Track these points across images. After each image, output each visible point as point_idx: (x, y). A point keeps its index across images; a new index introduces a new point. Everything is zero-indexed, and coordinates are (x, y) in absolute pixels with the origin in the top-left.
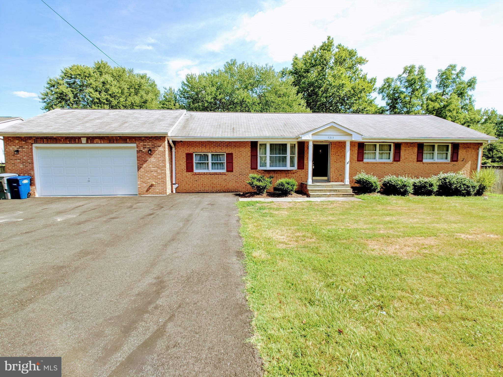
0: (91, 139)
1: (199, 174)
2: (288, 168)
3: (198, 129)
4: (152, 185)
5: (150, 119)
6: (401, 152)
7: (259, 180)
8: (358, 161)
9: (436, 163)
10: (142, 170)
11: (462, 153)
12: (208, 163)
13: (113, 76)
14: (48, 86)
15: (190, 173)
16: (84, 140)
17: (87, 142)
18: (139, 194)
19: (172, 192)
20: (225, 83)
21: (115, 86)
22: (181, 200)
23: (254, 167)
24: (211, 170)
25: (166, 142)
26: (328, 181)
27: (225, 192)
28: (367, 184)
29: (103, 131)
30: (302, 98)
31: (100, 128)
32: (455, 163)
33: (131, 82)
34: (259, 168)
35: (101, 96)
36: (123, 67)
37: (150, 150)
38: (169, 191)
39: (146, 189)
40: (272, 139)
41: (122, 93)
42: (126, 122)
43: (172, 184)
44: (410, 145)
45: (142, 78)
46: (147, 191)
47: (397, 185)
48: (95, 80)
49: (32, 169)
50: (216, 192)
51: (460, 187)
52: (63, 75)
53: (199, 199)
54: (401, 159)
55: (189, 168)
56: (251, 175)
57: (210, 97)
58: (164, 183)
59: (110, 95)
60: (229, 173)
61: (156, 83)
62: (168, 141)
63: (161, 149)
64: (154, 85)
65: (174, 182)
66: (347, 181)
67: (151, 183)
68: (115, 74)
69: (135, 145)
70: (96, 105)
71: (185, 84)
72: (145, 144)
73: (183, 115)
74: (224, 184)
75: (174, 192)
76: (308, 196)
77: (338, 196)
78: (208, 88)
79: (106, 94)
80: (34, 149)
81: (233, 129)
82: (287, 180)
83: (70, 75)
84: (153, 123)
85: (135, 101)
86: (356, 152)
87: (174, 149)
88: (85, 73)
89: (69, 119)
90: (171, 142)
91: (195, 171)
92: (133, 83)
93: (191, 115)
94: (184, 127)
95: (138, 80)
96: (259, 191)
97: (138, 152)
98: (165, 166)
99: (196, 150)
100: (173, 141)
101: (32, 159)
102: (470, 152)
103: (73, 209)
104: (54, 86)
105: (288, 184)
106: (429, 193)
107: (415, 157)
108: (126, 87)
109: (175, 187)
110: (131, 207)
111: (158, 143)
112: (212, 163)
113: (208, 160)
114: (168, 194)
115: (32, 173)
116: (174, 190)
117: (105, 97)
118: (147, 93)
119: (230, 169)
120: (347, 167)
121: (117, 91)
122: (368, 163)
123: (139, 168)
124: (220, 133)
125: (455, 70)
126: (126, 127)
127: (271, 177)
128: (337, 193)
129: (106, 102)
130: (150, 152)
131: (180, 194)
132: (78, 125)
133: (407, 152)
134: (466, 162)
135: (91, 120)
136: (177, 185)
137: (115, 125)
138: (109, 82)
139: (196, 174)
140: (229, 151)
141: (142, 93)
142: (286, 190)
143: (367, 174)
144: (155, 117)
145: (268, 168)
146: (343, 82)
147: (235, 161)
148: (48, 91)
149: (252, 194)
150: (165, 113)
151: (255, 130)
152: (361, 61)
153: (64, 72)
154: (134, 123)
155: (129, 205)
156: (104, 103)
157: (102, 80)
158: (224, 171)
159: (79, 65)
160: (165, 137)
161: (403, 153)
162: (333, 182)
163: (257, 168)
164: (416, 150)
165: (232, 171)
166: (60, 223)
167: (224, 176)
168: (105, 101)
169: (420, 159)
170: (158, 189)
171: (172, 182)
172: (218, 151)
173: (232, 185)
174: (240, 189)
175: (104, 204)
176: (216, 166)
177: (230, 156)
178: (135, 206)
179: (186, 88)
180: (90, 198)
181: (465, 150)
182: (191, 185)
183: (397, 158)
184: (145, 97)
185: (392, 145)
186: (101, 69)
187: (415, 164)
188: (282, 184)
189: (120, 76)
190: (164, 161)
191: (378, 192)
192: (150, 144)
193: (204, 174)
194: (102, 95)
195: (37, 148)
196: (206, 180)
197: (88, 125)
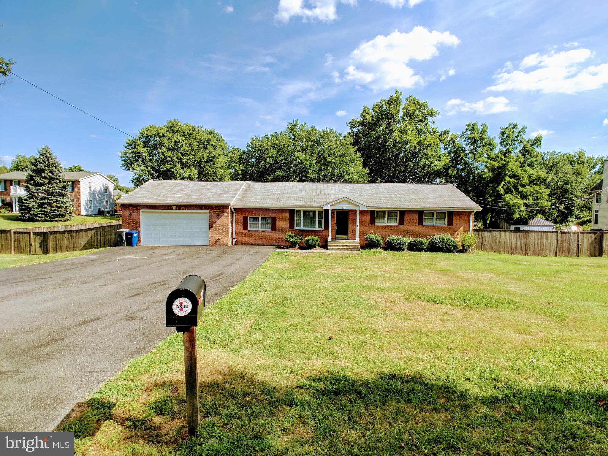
0: (179, 207)
1: (252, 231)
2: (317, 228)
3: (253, 199)
4: (219, 239)
5: (219, 191)
6: (405, 218)
7: (292, 237)
8: (370, 224)
9: (435, 227)
10: (212, 228)
11: (456, 219)
12: (258, 224)
13: (184, 135)
14: (126, 145)
15: (245, 231)
16: (174, 208)
17: (176, 209)
18: (210, 245)
19: (232, 244)
20: (285, 146)
21: (186, 144)
22: (238, 250)
23: (292, 226)
24: (260, 229)
25: (229, 209)
26: (348, 239)
27: (270, 245)
28: (372, 242)
29: (187, 201)
30: (360, 158)
31: (185, 199)
32: (450, 226)
33: (200, 139)
34: (296, 228)
35: (173, 154)
36: (194, 126)
37: (218, 215)
38: (230, 244)
39: (214, 242)
40: (304, 207)
41: (192, 150)
42: (202, 194)
43: (232, 238)
44: (412, 212)
45: (210, 133)
46: (215, 244)
47: (393, 243)
48: (168, 139)
49: (139, 226)
50: (264, 245)
51: (442, 246)
52: (140, 136)
53: (250, 249)
54: (405, 223)
55: (245, 227)
56: (288, 233)
57: (271, 160)
58: (227, 237)
59: (181, 153)
60: (274, 232)
61: (223, 138)
62: (231, 209)
63: (225, 214)
64: (221, 140)
65: (234, 237)
66: (357, 239)
67: (218, 238)
68: (186, 133)
69: (208, 211)
70: (169, 163)
71: (249, 146)
72: (215, 210)
73: (244, 185)
74: (269, 239)
75: (234, 244)
76: (327, 249)
77: (348, 249)
78: (269, 151)
79: (177, 152)
80: (141, 213)
81: (278, 199)
82: (313, 237)
83: (146, 136)
84: (221, 194)
85: (203, 158)
86: (369, 217)
87: (234, 214)
88: (159, 133)
89: (162, 190)
90: (232, 209)
91: (249, 229)
92: (202, 139)
93: (249, 186)
94: (243, 197)
95: (206, 136)
96: (293, 245)
97: (210, 216)
98: (228, 226)
99: (250, 214)
100: (234, 209)
101: (139, 219)
102: (463, 218)
103: (170, 253)
104: (131, 145)
105: (313, 240)
106: (420, 250)
107: (416, 221)
108: (195, 145)
109: (234, 240)
110: (206, 253)
111: (225, 210)
112: (262, 224)
113: (258, 221)
114: (229, 245)
115: (139, 229)
116: (234, 243)
117: (176, 156)
118: (215, 149)
119: (274, 228)
120: (358, 228)
121: (188, 149)
122: (378, 226)
123: (210, 227)
124: (268, 202)
125: (517, 128)
126: (202, 198)
127: (302, 235)
128: (348, 248)
129: (178, 160)
130: (218, 216)
131: (238, 246)
132: (169, 196)
133: (410, 217)
134: (460, 226)
135: (178, 191)
136: (236, 239)
137: (194, 196)
138: (181, 141)
139: (249, 232)
140: (274, 215)
141: (210, 148)
142: (310, 245)
143: (375, 234)
144: (222, 189)
145: (302, 228)
146: (408, 138)
147: (278, 222)
148: (127, 150)
149: (287, 247)
150: (229, 185)
151: (293, 200)
152: (433, 114)
153: (141, 132)
154: (207, 194)
155: (204, 251)
156: (176, 161)
157: (174, 139)
158: (270, 230)
159: (154, 125)
160: (228, 206)
161: (406, 219)
162: (351, 239)
163: (294, 228)
164: (417, 216)
165: (276, 230)
166: (168, 260)
167: (270, 233)
168: (176, 159)
169: (421, 223)
170: (222, 242)
171: (232, 237)
172: (266, 215)
173: (275, 240)
174: (281, 243)
175: (188, 251)
176: (265, 226)
177: (274, 220)
178: (208, 252)
179: (250, 149)
180: (177, 247)
181: (458, 217)
182: (246, 239)
183: (402, 222)
184: (213, 153)
185: (398, 212)
186: (173, 128)
187: (416, 227)
188: (308, 240)
189: (190, 134)
190: (227, 223)
191: (381, 248)
192: (218, 210)
193: (255, 232)
194: (175, 154)
195: (143, 212)
196: (256, 236)
197: (176, 196)
